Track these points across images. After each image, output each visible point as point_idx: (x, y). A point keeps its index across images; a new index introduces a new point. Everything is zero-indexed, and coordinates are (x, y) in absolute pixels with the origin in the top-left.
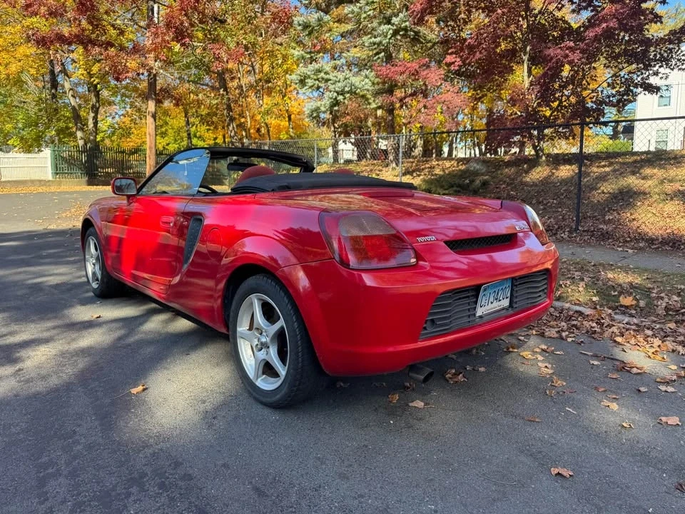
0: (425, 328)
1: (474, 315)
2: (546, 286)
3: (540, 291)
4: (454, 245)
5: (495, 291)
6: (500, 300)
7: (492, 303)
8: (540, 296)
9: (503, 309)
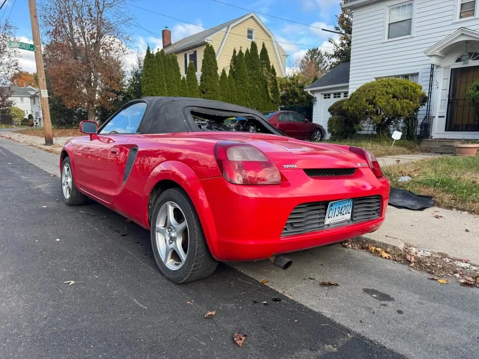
0: (286, 229)
1: (323, 223)
2: (379, 207)
3: (374, 210)
4: (310, 173)
5: (339, 207)
6: (343, 214)
7: (337, 216)
8: (374, 214)
9: (346, 221)
